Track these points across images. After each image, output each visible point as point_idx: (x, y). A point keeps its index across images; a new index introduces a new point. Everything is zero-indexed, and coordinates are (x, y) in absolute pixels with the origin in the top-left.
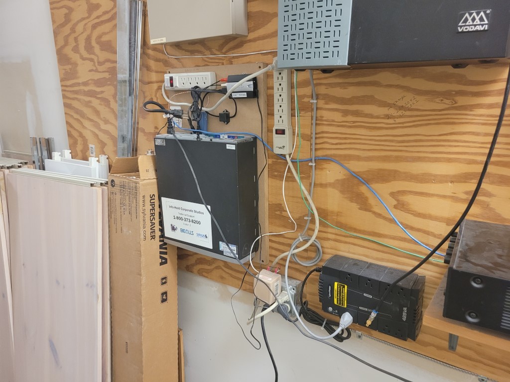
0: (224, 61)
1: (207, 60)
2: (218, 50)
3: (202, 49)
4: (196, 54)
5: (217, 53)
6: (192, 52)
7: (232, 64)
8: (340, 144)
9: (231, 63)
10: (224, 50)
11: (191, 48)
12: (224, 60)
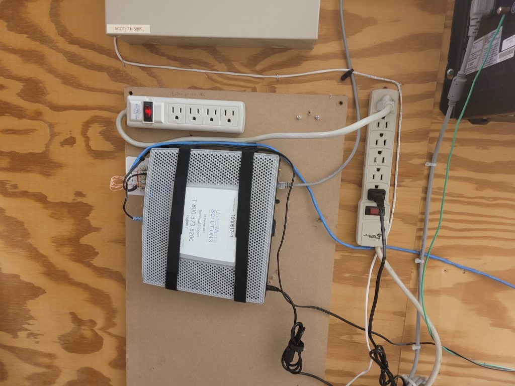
0: (258, 87)
1: (219, 79)
2: (246, 66)
3: (209, 58)
4: (193, 65)
5: (242, 69)
6: (185, 62)
7: (275, 92)
8: (469, 230)
9: (273, 90)
10: (259, 67)
11: (181, 53)
12: (258, 83)
